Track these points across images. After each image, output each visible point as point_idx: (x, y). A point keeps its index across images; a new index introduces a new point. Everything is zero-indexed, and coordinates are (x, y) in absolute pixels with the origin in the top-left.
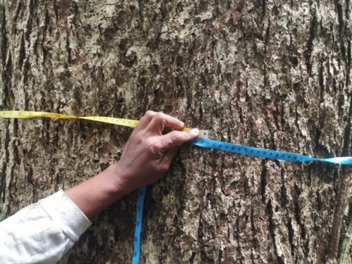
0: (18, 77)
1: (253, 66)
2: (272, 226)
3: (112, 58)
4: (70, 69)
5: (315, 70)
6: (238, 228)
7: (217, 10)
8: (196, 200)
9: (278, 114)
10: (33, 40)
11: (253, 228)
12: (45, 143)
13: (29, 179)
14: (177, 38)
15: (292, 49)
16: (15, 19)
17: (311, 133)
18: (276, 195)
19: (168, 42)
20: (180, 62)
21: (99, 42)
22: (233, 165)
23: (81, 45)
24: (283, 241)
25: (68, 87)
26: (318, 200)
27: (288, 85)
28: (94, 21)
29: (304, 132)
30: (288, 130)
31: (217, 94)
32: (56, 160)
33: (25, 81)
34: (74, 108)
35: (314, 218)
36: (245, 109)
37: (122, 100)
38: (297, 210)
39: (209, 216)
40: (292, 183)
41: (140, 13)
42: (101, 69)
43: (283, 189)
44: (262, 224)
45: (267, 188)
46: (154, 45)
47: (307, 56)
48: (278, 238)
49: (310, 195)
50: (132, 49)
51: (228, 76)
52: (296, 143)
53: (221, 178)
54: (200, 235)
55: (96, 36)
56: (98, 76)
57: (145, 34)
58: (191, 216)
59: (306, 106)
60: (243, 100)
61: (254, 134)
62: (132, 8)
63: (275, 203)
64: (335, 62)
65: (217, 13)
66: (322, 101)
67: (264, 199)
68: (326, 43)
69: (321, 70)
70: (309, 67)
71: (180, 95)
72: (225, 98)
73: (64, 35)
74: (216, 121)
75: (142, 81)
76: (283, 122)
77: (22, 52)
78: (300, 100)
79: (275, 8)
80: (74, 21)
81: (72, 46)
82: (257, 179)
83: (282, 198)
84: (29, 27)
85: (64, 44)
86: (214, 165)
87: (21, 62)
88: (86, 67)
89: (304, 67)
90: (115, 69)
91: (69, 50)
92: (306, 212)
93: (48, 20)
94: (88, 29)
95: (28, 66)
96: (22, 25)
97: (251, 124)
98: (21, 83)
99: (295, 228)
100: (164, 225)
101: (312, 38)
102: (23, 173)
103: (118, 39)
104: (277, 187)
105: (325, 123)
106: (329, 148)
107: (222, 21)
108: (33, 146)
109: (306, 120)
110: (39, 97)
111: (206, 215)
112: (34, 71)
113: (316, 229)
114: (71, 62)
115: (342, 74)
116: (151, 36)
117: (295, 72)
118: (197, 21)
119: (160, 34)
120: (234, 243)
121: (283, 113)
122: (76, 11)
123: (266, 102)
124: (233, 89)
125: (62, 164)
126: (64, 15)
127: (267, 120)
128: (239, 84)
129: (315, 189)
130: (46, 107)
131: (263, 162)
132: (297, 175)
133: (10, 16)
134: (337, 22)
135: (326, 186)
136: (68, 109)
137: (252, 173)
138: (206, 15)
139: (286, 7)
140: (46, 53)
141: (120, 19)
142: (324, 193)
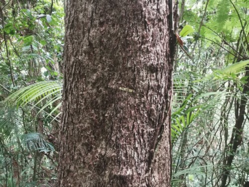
0: (69, 93)
1: (132, 97)
2: (135, 139)
3: (95, 90)
4: (84, 93)
5: (149, 98)
6: (126, 139)
8: (116, 131)
9: (138, 110)
10: (74, 84)
11: (130, 139)
12: (76, 112)
13: (72, 122)
14: (112, 88)
15: (143, 93)
16: (69, 77)
17: (148, 115)
18: (137, 131)
19: (110, 88)
20: (113, 94)
21: (91, 86)
22: (125, 123)
23: (87, 86)
24: (138, 143)
25: (83, 97)
26: (149, 133)
27: (141, 102)
28: (90, 80)
29: (145, 115)
30: (141, 114)
31: (122, 103)
32: (79, 117)
35: (148, 138)
36: (129, 108)
37: (97, 102)
38: (143, 136)
40: (141, 128)
41: (103, 79)
42: (92, 93)
43: (139, 130)
44: (132, 139)
45: (134, 130)
46: (106, 88)
47: (147, 94)
48: (136, 142)
49: (147, 132)
50: (101, 88)
51: (125, 99)
52: (143, 118)
53: (122, 126)
54: (116, 140)
55: (91, 84)
56: (91, 96)
57: (104, 85)
58: (114, 135)
59: (146, 108)
60: (129, 106)
61: (131, 115)
62: (101, 77)
63: (136, 133)
64: (156, 96)
65: (123, 82)
66: (151, 106)
67: (133, 132)
68: (153, 91)
69: (151, 98)
70: (147, 98)
71: (113, 103)
72: (124, 105)
73: (82, 84)
74: (122, 111)
75: (103, 97)
77: (71, 87)
78: (144, 106)
79: (138, 82)
80: (85, 80)
83: (138, 133)
84: (73, 80)
85: (82, 86)
86: (120, 122)
87: (70, 89)
88: (88, 93)
90: (96, 93)
91: (83, 88)
92: (145, 136)
93: (78, 79)
94: (89, 82)
95: (72, 91)
96: (71, 79)
97: (131, 112)
98: (70, 95)
99: (142, 140)
100: (107, 137)
101: (148, 90)
102: (70, 120)
104: (137, 129)
105: (152, 113)
106: (153, 119)
107: (124, 84)
108: (73, 113)
109: (146, 112)
110: (75, 100)
111: (118, 135)
112: (74, 92)
113: (148, 141)
114: (84, 91)
115: (158, 99)
116: (106, 86)
117: (143, 99)
118: (118, 83)
119: (108, 85)
120: (125, 143)
121: (139, 110)
122: (85, 77)
123: (135, 107)
124: (126, 102)
125: (81, 118)
126: (82, 78)
127: (135, 111)
128: (128, 101)
129: (148, 130)
130: (77, 102)
131: (134, 122)
132: (143, 126)
133: (67, 76)
134: (157, 85)
135: (152, 130)
136: (83, 104)
137: (130, 125)
138: (120, 82)
139: (141, 82)
140: (77, 88)
141: (98, 80)
142: (151, 131)
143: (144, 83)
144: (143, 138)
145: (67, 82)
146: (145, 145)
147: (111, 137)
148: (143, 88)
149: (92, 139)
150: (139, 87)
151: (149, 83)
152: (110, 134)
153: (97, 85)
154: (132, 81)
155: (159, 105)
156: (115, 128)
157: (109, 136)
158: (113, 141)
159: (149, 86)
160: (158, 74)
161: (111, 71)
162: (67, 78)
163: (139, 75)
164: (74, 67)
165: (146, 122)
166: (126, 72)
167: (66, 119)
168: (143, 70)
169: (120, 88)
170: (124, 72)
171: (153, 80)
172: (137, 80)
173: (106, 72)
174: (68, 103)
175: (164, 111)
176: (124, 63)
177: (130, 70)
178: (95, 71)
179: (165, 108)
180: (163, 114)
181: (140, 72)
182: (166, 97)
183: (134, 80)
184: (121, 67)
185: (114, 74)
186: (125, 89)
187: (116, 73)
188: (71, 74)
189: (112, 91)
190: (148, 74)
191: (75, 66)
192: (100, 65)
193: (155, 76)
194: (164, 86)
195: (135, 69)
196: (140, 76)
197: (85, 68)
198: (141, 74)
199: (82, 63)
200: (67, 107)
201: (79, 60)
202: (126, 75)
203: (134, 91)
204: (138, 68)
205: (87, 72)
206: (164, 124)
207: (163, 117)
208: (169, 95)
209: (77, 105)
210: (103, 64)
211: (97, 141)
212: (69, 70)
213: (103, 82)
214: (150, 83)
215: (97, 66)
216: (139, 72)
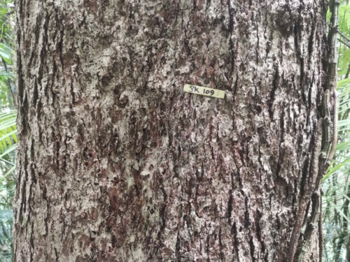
0: (33, 113)
1: (223, 112)
2: (236, 243)
3: (108, 100)
4: (74, 109)
5: (276, 116)
6: (209, 243)
7: (193, 65)
8: (176, 220)
9: (244, 153)
10: (44, 84)
11: (220, 244)
12: (56, 168)
13: (44, 196)
14: (160, 88)
15: (256, 99)
16: (29, 65)
17: (272, 167)
18: (241, 218)
19: (153, 90)
20: (163, 107)
21: (97, 87)
22: (206, 194)
23: (82, 89)
24: (246, 254)
25: (73, 123)
26: (278, 221)
27: (253, 129)
28: (93, 70)
29: (266, 167)
30: (252, 165)
31: (193, 135)
32: (64, 182)
33: (39, 117)
34: (77, 141)
35: (274, 236)
36: (216, 148)
37: (117, 135)
38: (258, 230)
39: (185, 233)
40: (254, 208)
41: (131, 64)
42: (99, 110)
43: (247, 214)
44: (228, 241)
45: (233, 213)
46: (143, 91)
47: (270, 104)
48: (241, 252)
49: (270, 218)
50: (125, 93)
51: (203, 120)
52: (259, 177)
53: (195, 203)
54: (178, 248)
55: (95, 82)
56: (97, 116)
57: (135, 81)
58: (171, 233)
59: (268, 146)
60: (214, 140)
61: (223, 169)
62: (124, 59)
63: (239, 225)
66: (283, 141)
67: (230, 221)
68: (288, 92)
69: (282, 115)
70: (271, 114)
71: (163, 133)
72: (199, 139)
73: (69, 81)
74: (192, 158)
75: (133, 120)
76: (248, 159)
77: (36, 93)
78: (263, 141)
79: (242, 64)
80: (77, 70)
81: (75, 90)
82: (225, 205)
83: (246, 221)
84: (41, 73)
85: (69, 89)
86: (189, 193)
87: (35, 101)
88: (87, 108)
89: (267, 114)
90: (111, 109)
91: (73, 94)
92: (266, 231)
93: (55, 69)
94: (88, 76)
95: (40, 105)
96: (35, 71)
97: (221, 160)
98: (35, 119)
99: (256, 244)
100: (150, 238)
101: (274, 89)
102: (39, 192)
103: (113, 85)
104: (241, 212)
105: (284, 159)
106: (287, 179)
107: (198, 74)
108: (46, 170)
109: (268, 157)
110: (50, 131)
111: (182, 233)
112: (45, 109)
113: (275, 244)
114: (75, 103)
115: (302, 117)
116: (140, 84)
117: (258, 118)
118: (177, 74)
119: (147, 83)
120: (205, 255)
121: (248, 152)
122: (78, 62)
123: (234, 143)
124: (207, 131)
125: (69, 185)
126: (68, 65)
127: (234, 157)
128: (212, 128)
129: (275, 213)
130: (56, 139)
131: (230, 192)
132: (259, 202)
133: (25, 62)
134: (299, 73)
135: (285, 210)
136: (73, 142)
137: (221, 200)
138: (185, 69)
139: (252, 63)
140: (54, 95)
141: (114, 68)
142: (283, 216)
143: (260, 69)
144: (259, 237)
146: (265, 258)
148: (259, 83)
149: (104, 245)
150: (246, 82)
151: (276, 67)
152: (158, 228)
154: (222, 63)
157: (154, 235)
158: (168, 251)
159: (276, 76)
161: (154, 37)
162: (24, 68)
163: (244, 41)
164: (42, 31)
165: (268, 190)
166: (204, 36)
167: (28, 188)
168: (256, 28)
169: (187, 88)
170: (198, 34)
171: (289, 58)
172: (239, 57)
173: (140, 40)
174: (29, 143)
176: (196, 8)
177: (218, 29)
178: (105, 40)
180: (316, 161)
181: (248, 34)
182: (321, 110)
183: (230, 59)
184: (186, 20)
185: (165, 45)
186: (201, 90)
187: (170, 42)
188: (34, 55)
189: (160, 98)
191: (46, 27)
192: (120, 23)
193: (292, 46)
194: (317, 77)
195: (232, 23)
196: (251, 47)
198: (253, 40)
199: (63, 17)
200: (29, 153)
201: (57, 10)
202: (204, 46)
203: (230, 95)
204: (240, 20)
205: (83, 44)
207: (316, 170)
208: (329, 105)
209: (57, 146)
210: (132, 16)
212: (27, 44)
213: (130, 75)
214: (280, 69)
215: (112, 25)
216: (245, 33)
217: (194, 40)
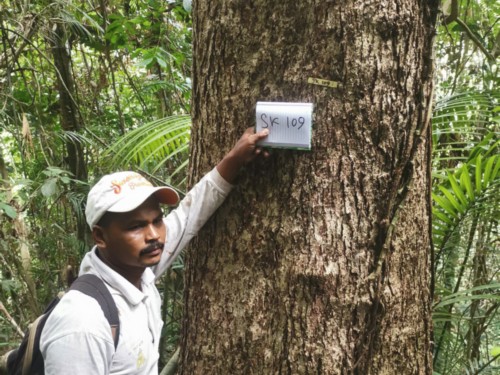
0: (203, 102)
1: (336, 98)
2: (344, 196)
3: (255, 91)
4: (232, 98)
5: (376, 100)
6: (324, 195)
8: (301, 178)
9: (351, 128)
10: (211, 80)
11: (332, 196)
12: (218, 142)
13: (210, 163)
14: (292, 81)
15: (361, 87)
16: (202, 67)
17: (373, 140)
18: (348, 177)
19: (287, 82)
20: (293, 95)
21: (248, 81)
22: (322, 159)
23: (238, 83)
24: (351, 204)
25: (230, 108)
26: (378, 182)
27: (358, 110)
28: (246, 68)
29: (368, 140)
30: (358, 139)
33: (207, 104)
34: (234, 122)
35: (375, 193)
36: (331, 125)
38: (362, 187)
40: (359, 171)
41: (272, 64)
42: (249, 98)
43: (352, 174)
44: (338, 194)
45: (342, 173)
46: (280, 84)
47: (371, 91)
48: (347, 203)
49: (371, 179)
50: (268, 85)
51: (321, 104)
52: (362, 146)
53: (315, 166)
54: (301, 198)
55: (247, 78)
57: (275, 76)
58: (297, 187)
59: (370, 123)
60: (329, 119)
61: (335, 140)
62: (268, 60)
63: (346, 182)
64: (393, 94)
65: (315, 65)
66: (382, 120)
67: (339, 179)
68: (386, 82)
69: (381, 100)
73: (228, 78)
76: (354, 133)
77: (206, 87)
78: (365, 120)
79: (350, 62)
80: (234, 69)
81: (233, 84)
82: (336, 167)
83: (352, 180)
84: (209, 72)
85: (228, 83)
86: (311, 158)
87: (205, 92)
88: (241, 97)
89: (368, 99)
90: (257, 97)
91: (231, 86)
92: (368, 189)
93: (219, 68)
94: (242, 74)
95: (209, 96)
96: (205, 71)
97: (334, 134)
98: (205, 106)
99: (360, 198)
100: (283, 192)
101: (375, 80)
102: (206, 159)
104: (348, 172)
105: (383, 134)
106: (385, 150)
107: (318, 70)
108: (211, 144)
109: (369, 132)
110: (215, 114)
111: (305, 187)
112: (212, 99)
113: (375, 200)
114: (232, 94)
115: (399, 102)
116: (278, 78)
117: (361, 102)
118: (304, 70)
119: (283, 77)
120: (320, 204)
121: (354, 127)
122: (235, 64)
123: (343, 121)
124: (324, 113)
126: (229, 65)
127: (344, 131)
128: (328, 109)
129: (376, 175)
130: (219, 120)
131: (341, 157)
132: (363, 166)
133: (199, 64)
134: (395, 67)
135: (384, 174)
136: (230, 122)
137: (333, 164)
138: (309, 67)
139: (357, 61)
140: (218, 88)
141: (260, 67)
142: (382, 178)
143: (363, 65)
144: (362, 192)
145: (199, 79)
146: (367, 210)
147: (290, 192)
148: (363, 76)
149: (251, 200)
150: (353, 75)
151: (376, 63)
152: (288, 185)
153: (259, 79)
154: (335, 62)
155: (401, 117)
156: (299, 172)
157: (285, 190)
158: (294, 200)
159: (376, 70)
160: (397, 42)
161: (289, 44)
162: (198, 68)
163: (351, 45)
164: (211, 42)
165: (370, 157)
166: (323, 42)
167: (198, 157)
168: (361, 35)
169: (310, 80)
170: (318, 41)
171: (387, 56)
172: (348, 57)
173: (279, 46)
174: (200, 124)
175: (412, 131)
176: (317, 22)
177: (333, 37)
178: (255, 47)
179: (415, 123)
180: (411, 137)
181: (354, 39)
182: (418, 97)
183: (341, 57)
184: (311, 31)
185: (296, 49)
186: (320, 82)
187: (300, 47)
188: (205, 59)
189: (291, 89)
190: (373, 42)
191: (214, 39)
192: (265, 34)
193: (390, 47)
194: (413, 71)
195: (342, 31)
196: (356, 49)
197: (233, 43)
198: (358, 43)
199: (226, 31)
200: (199, 132)
201: (222, 26)
202: (323, 50)
203: (341, 85)
204: (349, 30)
205: (239, 50)
206: (413, 162)
207: (411, 143)
208: (425, 93)
209: (219, 126)
210: (274, 29)
211: (263, 204)
212: (201, 51)
213: (271, 72)
214: (379, 65)
215: (260, 35)
216: (352, 39)
217: (316, 45)
